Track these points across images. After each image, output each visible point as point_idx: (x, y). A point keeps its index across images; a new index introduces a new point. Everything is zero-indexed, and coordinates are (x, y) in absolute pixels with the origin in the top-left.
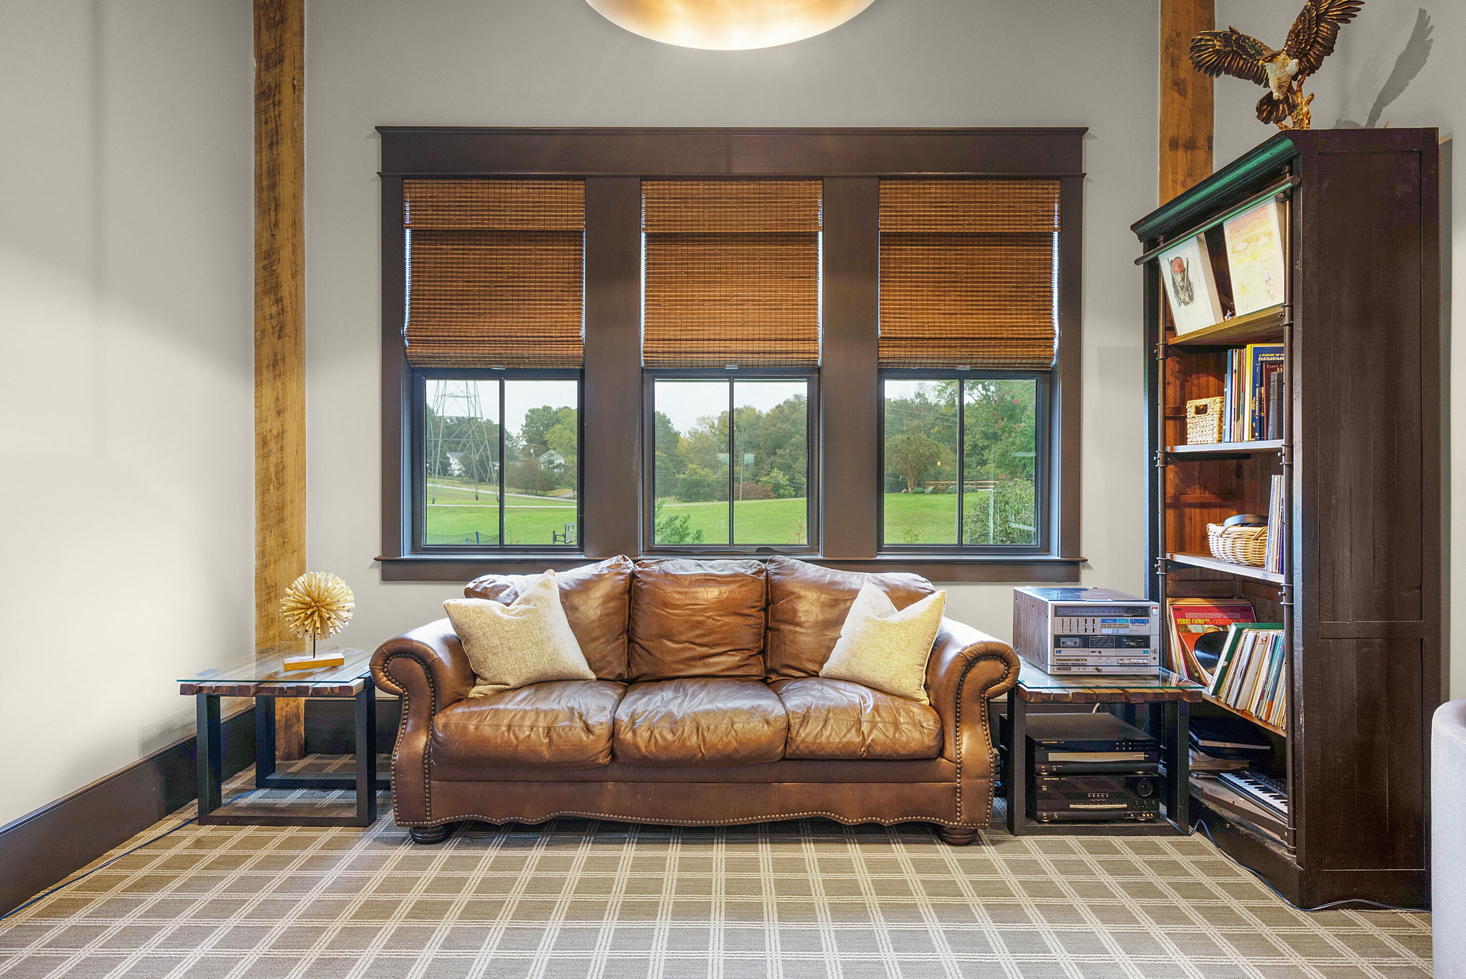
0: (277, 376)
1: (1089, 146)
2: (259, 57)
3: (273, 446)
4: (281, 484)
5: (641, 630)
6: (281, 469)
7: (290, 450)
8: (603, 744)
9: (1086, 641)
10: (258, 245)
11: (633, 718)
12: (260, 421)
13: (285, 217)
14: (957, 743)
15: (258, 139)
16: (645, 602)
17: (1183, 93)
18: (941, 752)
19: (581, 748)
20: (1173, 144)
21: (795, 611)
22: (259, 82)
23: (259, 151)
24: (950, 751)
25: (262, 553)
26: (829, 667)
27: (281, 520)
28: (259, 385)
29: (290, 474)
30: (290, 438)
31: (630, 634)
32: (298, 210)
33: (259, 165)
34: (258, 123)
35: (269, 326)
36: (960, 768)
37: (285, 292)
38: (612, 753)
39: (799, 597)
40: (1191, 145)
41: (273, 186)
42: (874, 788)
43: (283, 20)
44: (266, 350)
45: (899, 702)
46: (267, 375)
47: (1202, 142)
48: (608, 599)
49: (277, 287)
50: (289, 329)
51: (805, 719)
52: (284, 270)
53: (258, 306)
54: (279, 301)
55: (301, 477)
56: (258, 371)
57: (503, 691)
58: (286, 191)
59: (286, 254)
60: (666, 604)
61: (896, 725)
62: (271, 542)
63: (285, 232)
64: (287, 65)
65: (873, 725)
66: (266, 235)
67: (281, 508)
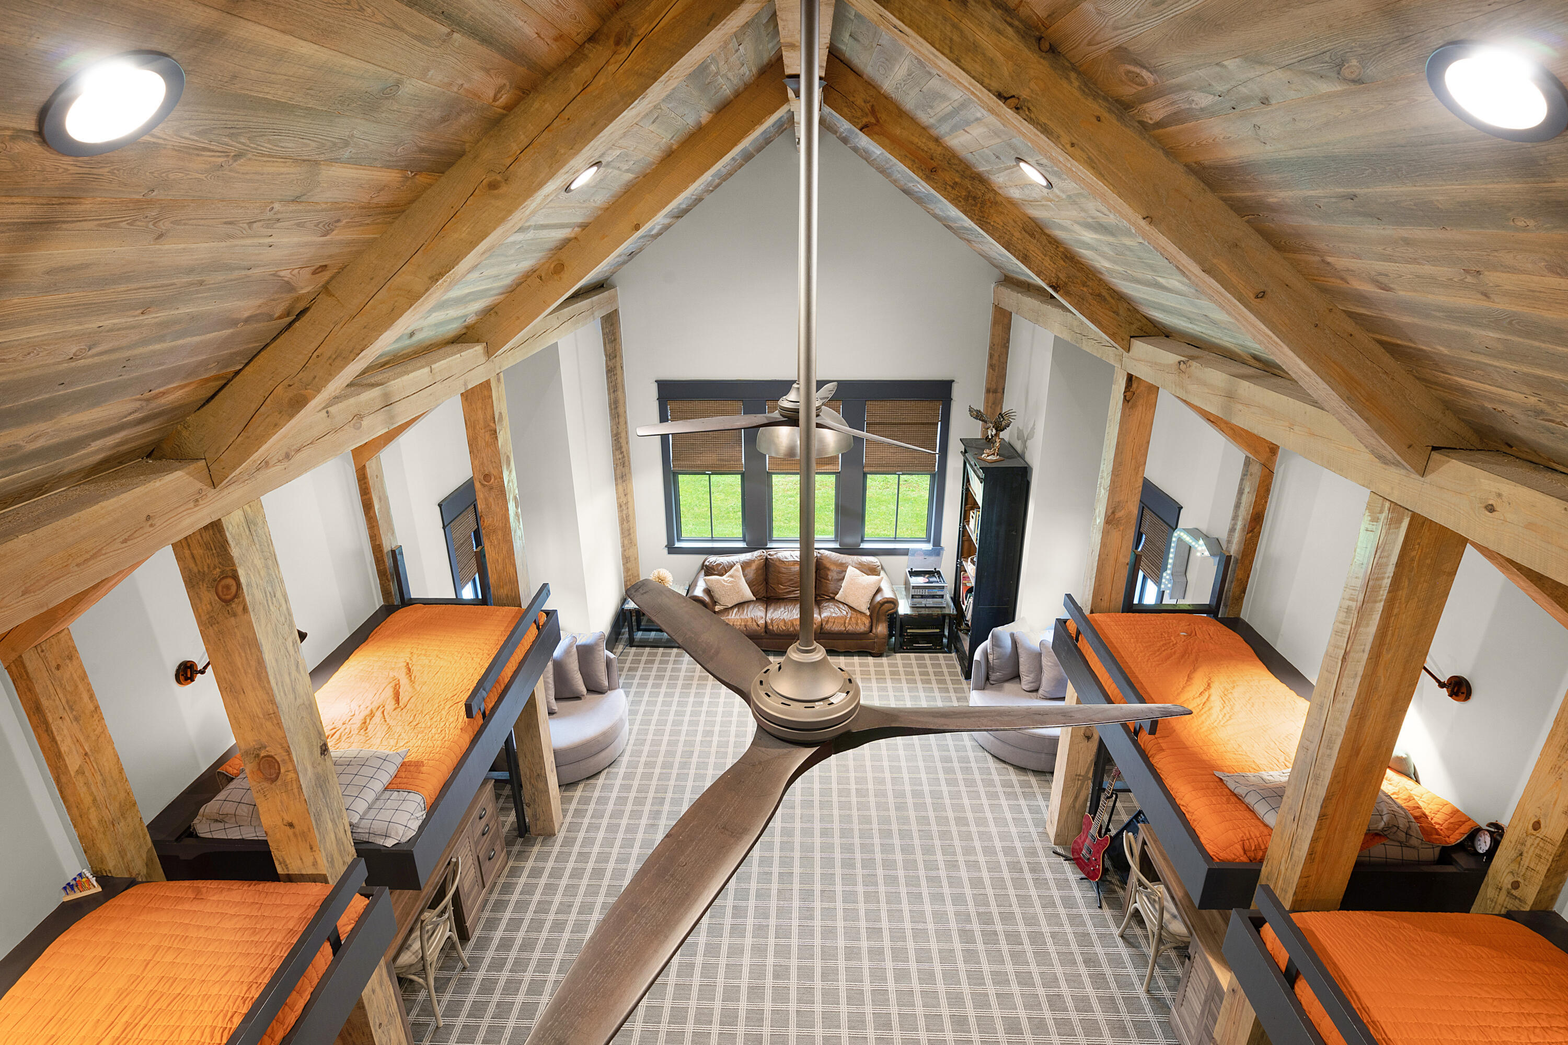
0: (624, 481)
1: (955, 386)
2: (606, 355)
3: (624, 507)
4: (628, 521)
5: (770, 581)
6: (628, 516)
7: (630, 509)
8: (763, 630)
9: (922, 597)
10: (612, 431)
11: (772, 620)
12: (618, 498)
13: (622, 420)
14: (876, 629)
15: (609, 389)
16: (771, 569)
17: (994, 370)
18: (871, 631)
19: (756, 631)
20: (988, 391)
21: (827, 575)
22: (607, 366)
23: (609, 394)
24: (874, 631)
25: (623, 546)
26: (837, 597)
27: (630, 534)
28: (616, 485)
29: (631, 518)
30: (630, 504)
31: (766, 581)
32: (626, 418)
33: (610, 399)
34: (608, 383)
35: (618, 462)
36: (876, 636)
37: (624, 449)
38: (766, 632)
39: (829, 569)
40: (995, 391)
41: (616, 408)
42: (848, 641)
43: (615, 340)
44: (618, 472)
45: (859, 615)
46: (620, 481)
47: (1000, 390)
48: (757, 569)
49: (621, 448)
50: (627, 464)
51: (827, 622)
52: (623, 441)
53: (614, 455)
54: (622, 453)
55: (634, 518)
56: (616, 479)
57: (727, 610)
58: (621, 410)
59: (623, 435)
60: (780, 572)
61: (857, 624)
62: (626, 542)
63: (622, 426)
64: (618, 358)
65: (849, 624)
66: (615, 427)
67: (629, 530)
